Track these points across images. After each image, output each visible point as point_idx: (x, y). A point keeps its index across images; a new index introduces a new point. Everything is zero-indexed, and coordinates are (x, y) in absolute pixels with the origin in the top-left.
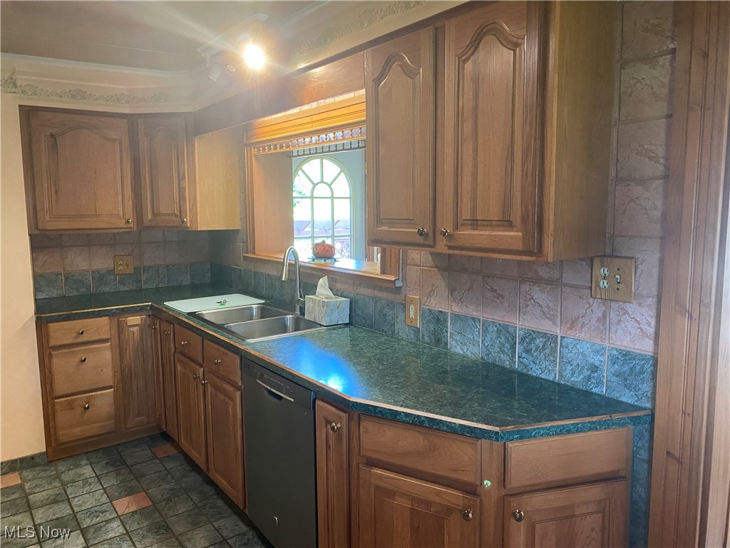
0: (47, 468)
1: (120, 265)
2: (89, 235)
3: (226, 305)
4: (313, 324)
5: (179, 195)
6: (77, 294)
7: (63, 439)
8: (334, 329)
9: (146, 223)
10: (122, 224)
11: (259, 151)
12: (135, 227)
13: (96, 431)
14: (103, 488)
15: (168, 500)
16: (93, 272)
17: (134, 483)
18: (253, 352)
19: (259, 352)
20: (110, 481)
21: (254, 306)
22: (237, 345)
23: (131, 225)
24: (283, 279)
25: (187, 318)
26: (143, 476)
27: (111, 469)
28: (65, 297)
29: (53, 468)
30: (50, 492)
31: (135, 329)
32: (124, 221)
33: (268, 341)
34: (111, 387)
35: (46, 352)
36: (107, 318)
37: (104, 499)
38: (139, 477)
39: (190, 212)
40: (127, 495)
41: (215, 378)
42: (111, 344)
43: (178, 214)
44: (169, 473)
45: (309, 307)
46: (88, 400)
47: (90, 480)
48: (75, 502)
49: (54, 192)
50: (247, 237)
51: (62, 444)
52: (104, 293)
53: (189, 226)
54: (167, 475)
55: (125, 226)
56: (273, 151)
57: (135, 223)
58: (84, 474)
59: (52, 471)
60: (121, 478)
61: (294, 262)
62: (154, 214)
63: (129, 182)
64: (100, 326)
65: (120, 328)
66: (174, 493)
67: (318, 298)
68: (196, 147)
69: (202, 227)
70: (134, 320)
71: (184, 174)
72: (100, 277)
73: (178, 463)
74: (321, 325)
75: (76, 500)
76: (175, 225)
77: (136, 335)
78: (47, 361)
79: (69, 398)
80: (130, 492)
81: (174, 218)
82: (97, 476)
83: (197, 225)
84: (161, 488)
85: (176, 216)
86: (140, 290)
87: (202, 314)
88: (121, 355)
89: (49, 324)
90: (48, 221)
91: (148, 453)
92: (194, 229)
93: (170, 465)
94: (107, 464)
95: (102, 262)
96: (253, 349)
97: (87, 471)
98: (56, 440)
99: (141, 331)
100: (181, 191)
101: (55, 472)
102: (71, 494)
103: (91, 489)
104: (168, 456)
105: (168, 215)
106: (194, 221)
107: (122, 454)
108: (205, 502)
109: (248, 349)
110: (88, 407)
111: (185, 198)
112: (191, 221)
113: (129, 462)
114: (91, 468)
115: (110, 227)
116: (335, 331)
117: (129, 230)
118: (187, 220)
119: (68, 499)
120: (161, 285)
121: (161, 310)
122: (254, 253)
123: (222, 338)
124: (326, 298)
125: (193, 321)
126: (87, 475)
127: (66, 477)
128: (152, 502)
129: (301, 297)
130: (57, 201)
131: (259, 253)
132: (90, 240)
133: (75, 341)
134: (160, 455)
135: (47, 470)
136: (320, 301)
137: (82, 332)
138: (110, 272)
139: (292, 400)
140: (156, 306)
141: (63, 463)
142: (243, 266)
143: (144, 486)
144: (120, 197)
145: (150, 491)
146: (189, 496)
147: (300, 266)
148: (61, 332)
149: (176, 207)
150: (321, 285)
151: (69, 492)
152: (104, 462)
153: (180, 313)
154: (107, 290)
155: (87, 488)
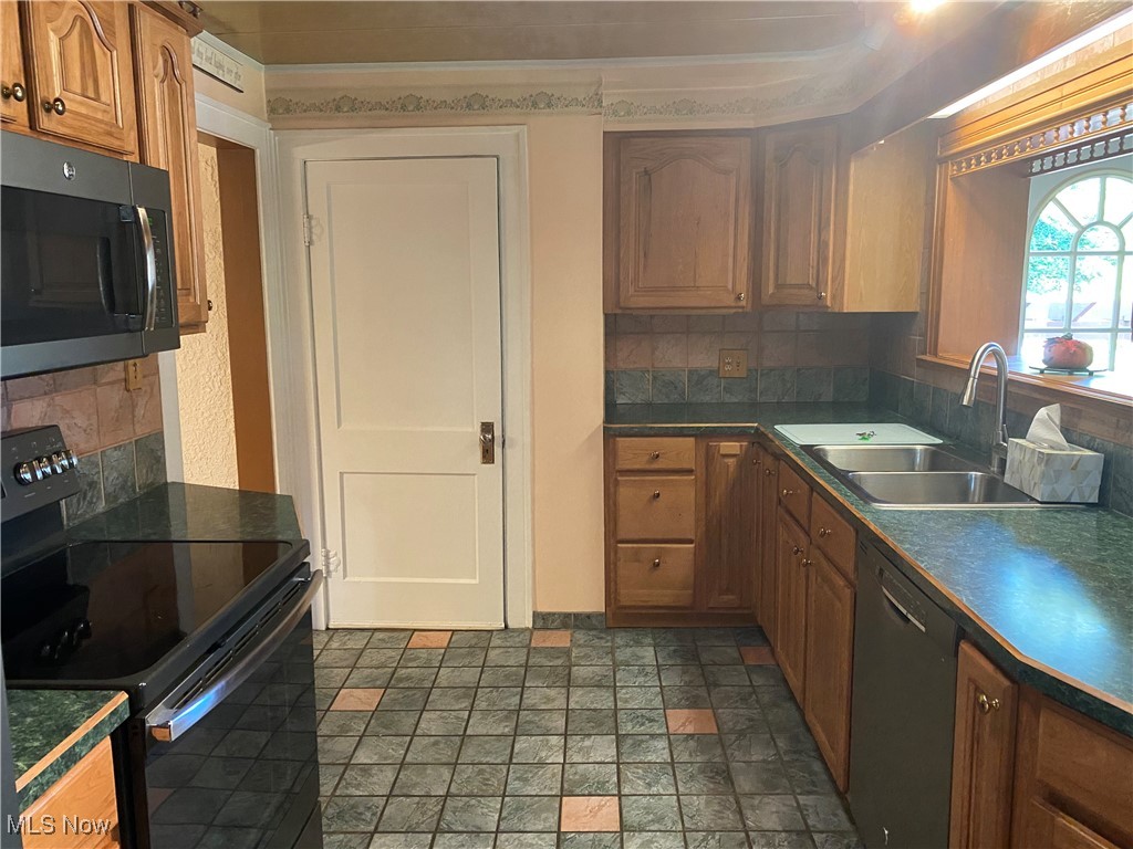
0: (603, 635)
1: (729, 363)
2: (688, 316)
3: (871, 441)
4: (1018, 495)
5: (819, 252)
6: (666, 401)
7: (625, 601)
8: (1058, 512)
9: (765, 300)
10: (730, 301)
11: (960, 169)
12: (749, 306)
13: (665, 601)
14: (661, 687)
15: (741, 734)
16: (691, 372)
17: (702, 692)
18: (872, 527)
19: (884, 527)
20: (672, 679)
21: (919, 447)
22: (853, 509)
23: (743, 303)
24: (965, 403)
25: (797, 454)
26: (716, 685)
27: (679, 662)
28: (651, 404)
29: (609, 638)
30: (596, 669)
31: (731, 461)
32: (733, 297)
33: (911, 512)
34: (691, 542)
35: (613, 476)
36: (692, 439)
37: (658, 702)
38: (711, 685)
39: (833, 282)
40: (689, 707)
41: (822, 559)
42: (696, 480)
43: (814, 285)
44: (754, 692)
45: (1013, 460)
46: (659, 554)
47: (649, 669)
48: (622, 694)
49: (642, 254)
50: (926, 327)
51: (625, 607)
52: (702, 404)
53: (829, 304)
54: (750, 695)
55: (733, 304)
56: (983, 166)
57: (750, 302)
58: (643, 657)
59: (607, 642)
60: (687, 678)
61: (996, 373)
62: (778, 286)
63: (746, 239)
64: (681, 450)
65: (709, 458)
66: (752, 727)
67: (1032, 446)
68: (852, 171)
69: (851, 305)
70: (731, 447)
71: (829, 218)
72: (699, 379)
73: (772, 682)
74: (1033, 500)
75: (624, 691)
76: (808, 303)
77: (731, 469)
78: (612, 490)
79: (635, 545)
80: (693, 703)
81: (806, 291)
82: (658, 666)
83: (842, 304)
84: (736, 711)
85: (809, 287)
86: (754, 405)
87: (823, 450)
88: (708, 496)
89: (618, 439)
90: (632, 296)
91: (733, 652)
92: (837, 311)
93: (758, 680)
94: (675, 651)
95: (702, 358)
96: (876, 521)
97: (648, 654)
98: (616, 599)
99: (740, 466)
100: (822, 246)
101: (609, 644)
102: (620, 681)
103: (645, 682)
104: (760, 666)
105: (800, 286)
106: (838, 295)
107: (698, 644)
108: (795, 757)
109: (868, 519)
110: (658, 564)
111: (826, 259)
112: (834, 297)
113: (705, 658)
114: (653, 652)
115: (713, 305)
116: (1059, 516)
117: (740, 310)
118: (827, 294)
119: (615, 686)
120: (786, 399)
121: (766, 435)
122: (936, 355)
123: (835, 493)
124: (1052, 448)
125: (803, 460)
126: (646, 661)
127: (621, 655)
128: (719, 729)
129: (1004, 441)
130: (645, 267)
131: (945, 355)
132: (687, 324)
133: (647, 467)
134: (750, 662)
135: (602, 638)
136: (1034, 450)
137: (658, 456)
138: (714, 373)
139: (923, 628)
140: (762, 429)
141: (624, 634)
142: (915, 376)
143: (714, 701)
144: (731, 260)
145: (720, 711)
146: (774, 740)
147: (1010, 382)
148: (634, 451)
149: (813, 272)
150: (1042, 421)
151: (618, 677)
152: (672, 648)
153: (790, 444)
154: (707, 399)
155: (641, 679)
